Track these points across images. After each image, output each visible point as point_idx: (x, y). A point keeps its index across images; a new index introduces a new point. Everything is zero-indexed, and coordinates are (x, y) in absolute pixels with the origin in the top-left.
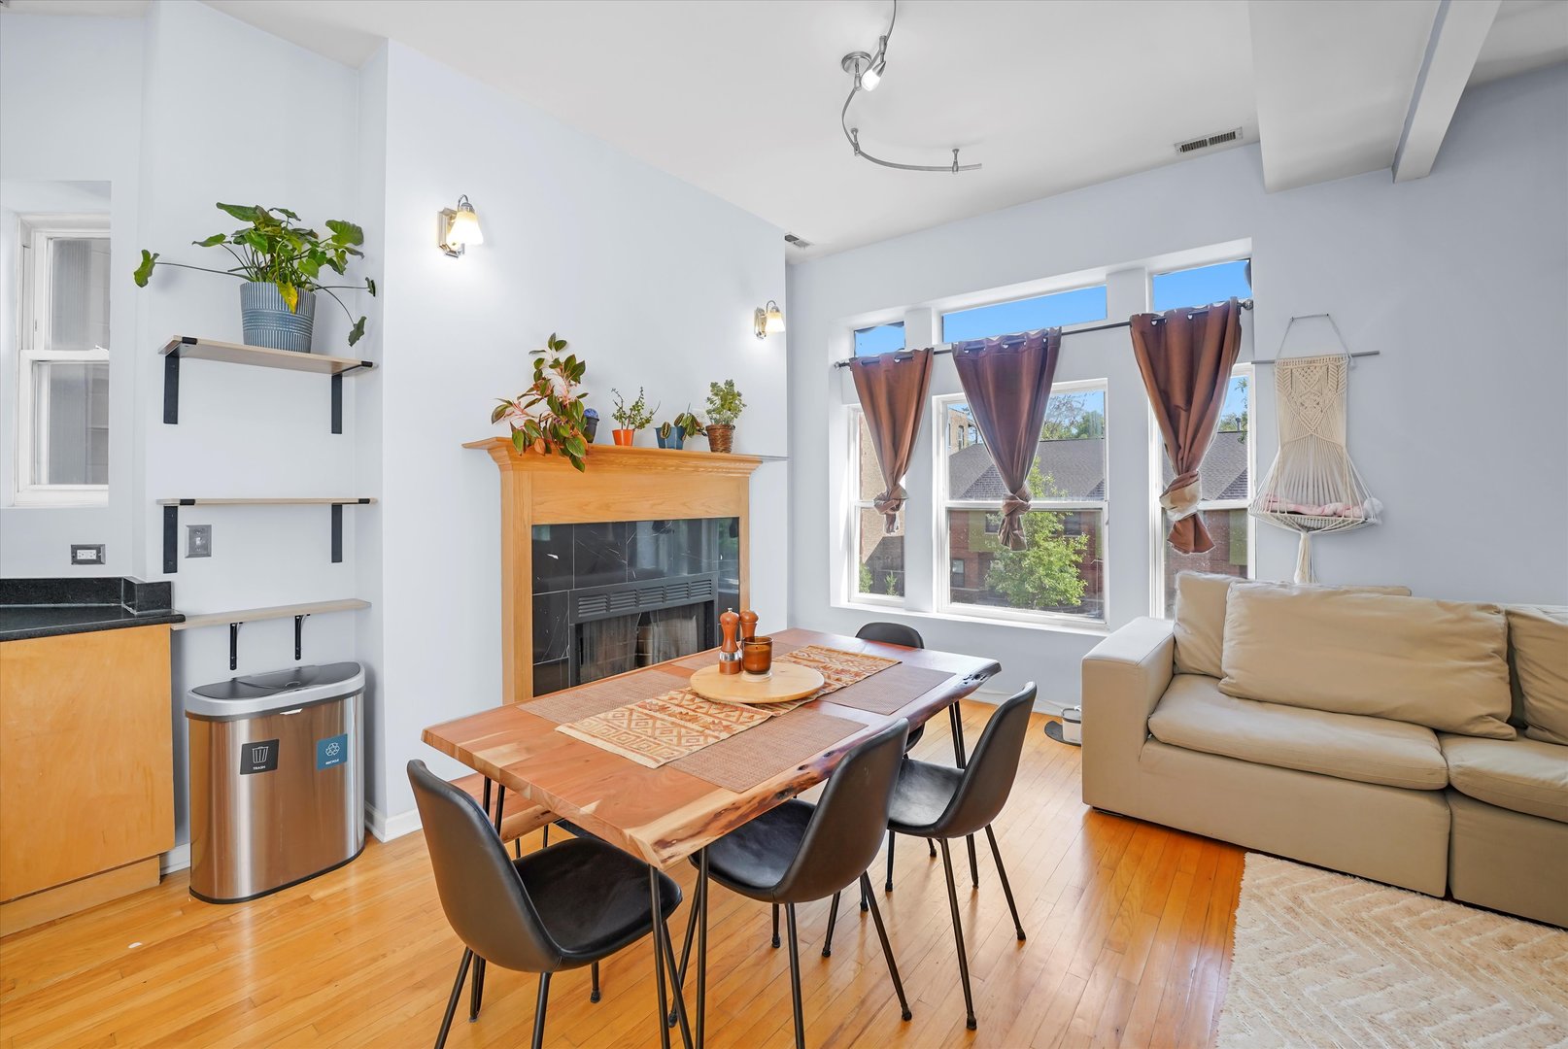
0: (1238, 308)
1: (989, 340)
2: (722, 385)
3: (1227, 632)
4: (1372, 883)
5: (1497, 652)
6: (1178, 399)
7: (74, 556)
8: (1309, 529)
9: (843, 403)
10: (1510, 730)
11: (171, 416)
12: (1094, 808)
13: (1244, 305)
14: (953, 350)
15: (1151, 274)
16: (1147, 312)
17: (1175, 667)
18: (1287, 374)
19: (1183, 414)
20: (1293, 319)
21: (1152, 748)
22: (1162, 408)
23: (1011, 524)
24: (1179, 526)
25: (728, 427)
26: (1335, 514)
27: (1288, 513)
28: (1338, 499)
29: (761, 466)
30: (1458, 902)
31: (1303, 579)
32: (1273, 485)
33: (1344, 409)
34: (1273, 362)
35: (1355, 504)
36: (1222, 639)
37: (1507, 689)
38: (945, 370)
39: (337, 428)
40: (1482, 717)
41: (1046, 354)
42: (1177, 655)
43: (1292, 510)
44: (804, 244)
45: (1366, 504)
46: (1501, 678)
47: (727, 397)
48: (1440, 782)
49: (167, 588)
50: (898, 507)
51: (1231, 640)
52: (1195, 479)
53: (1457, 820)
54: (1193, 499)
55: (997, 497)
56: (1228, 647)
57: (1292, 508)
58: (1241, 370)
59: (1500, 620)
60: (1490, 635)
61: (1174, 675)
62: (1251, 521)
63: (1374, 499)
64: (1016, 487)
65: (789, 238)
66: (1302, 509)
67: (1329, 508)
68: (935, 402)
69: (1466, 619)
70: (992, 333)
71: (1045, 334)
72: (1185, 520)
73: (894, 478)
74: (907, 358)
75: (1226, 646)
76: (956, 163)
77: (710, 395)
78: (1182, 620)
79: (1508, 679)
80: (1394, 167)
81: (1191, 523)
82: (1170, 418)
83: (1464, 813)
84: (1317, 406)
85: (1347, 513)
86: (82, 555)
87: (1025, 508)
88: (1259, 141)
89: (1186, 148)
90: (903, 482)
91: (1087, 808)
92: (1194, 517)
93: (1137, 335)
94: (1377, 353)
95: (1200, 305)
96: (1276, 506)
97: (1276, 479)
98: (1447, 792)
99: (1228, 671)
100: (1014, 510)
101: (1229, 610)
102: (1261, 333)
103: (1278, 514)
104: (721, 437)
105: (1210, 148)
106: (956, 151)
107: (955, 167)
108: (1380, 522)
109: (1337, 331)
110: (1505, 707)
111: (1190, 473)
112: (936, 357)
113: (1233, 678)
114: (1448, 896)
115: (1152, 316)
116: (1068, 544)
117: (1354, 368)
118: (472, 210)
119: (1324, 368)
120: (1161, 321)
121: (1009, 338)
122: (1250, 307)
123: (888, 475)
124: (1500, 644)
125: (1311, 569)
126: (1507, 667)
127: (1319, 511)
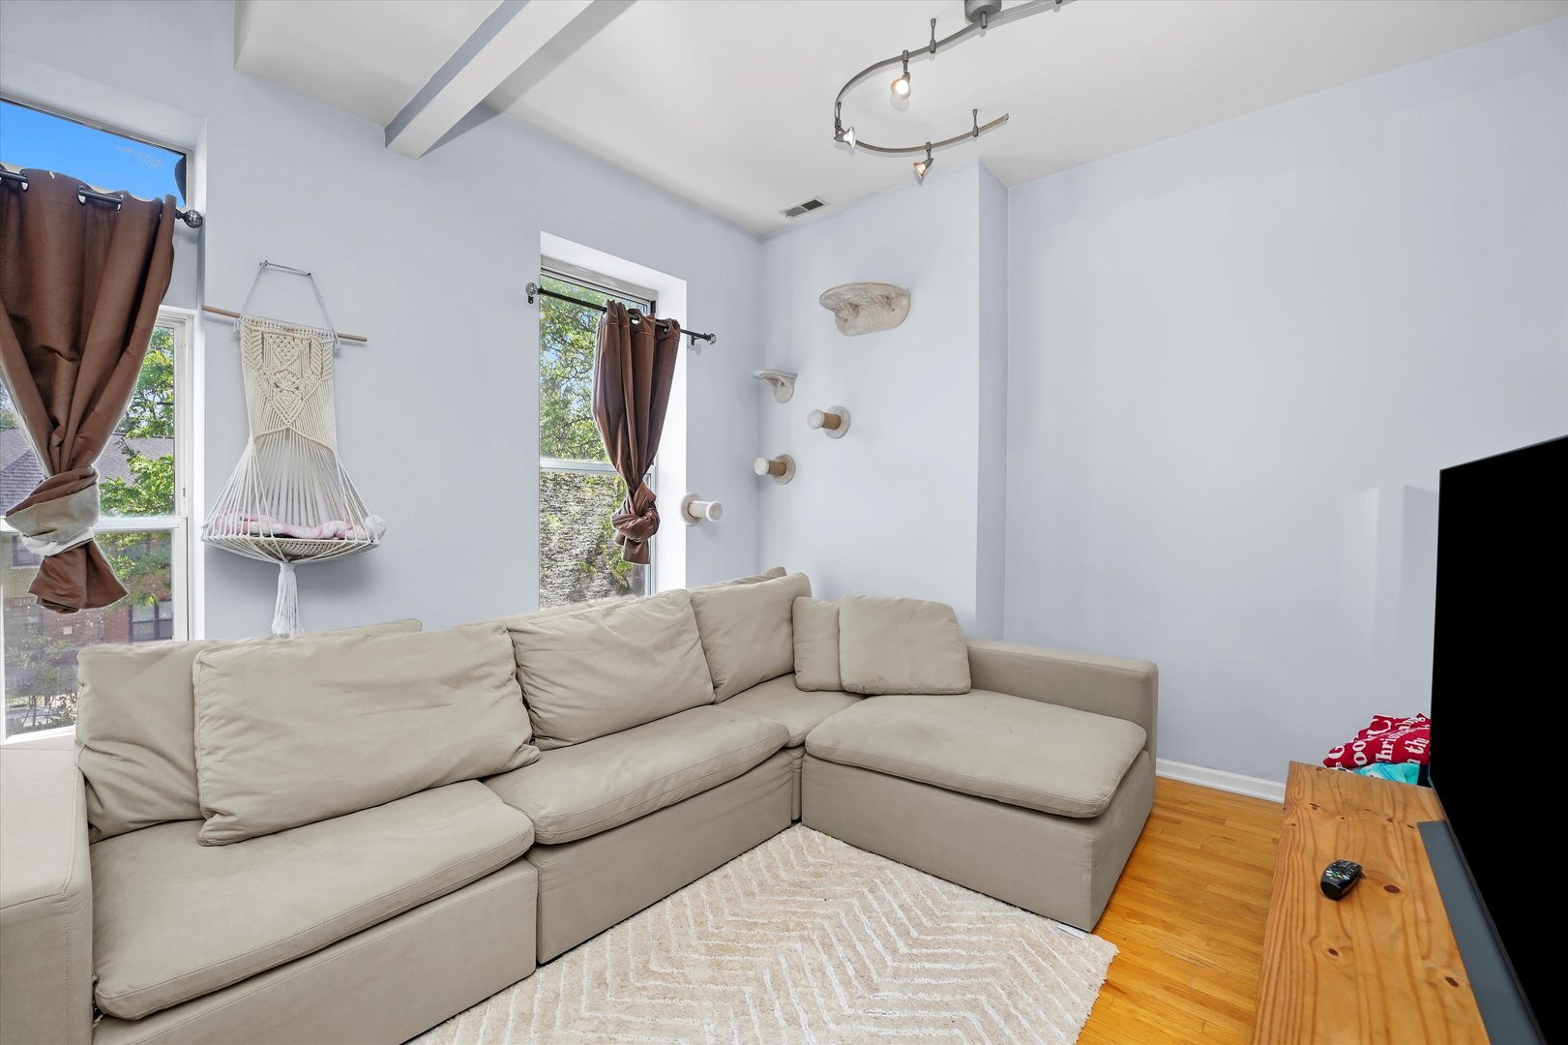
0: (174, 216)
3: (204, 738)
4: (473, 1010)
8: (294, 558)
18: (257, 338)
19: (64, 365)
24: (52, 565)
26: (335, 536)
27: (276, 536)
31: (287, 626)
36: (191, 754)
37: (525, 708)
43: (279, 532)
45: (368, 522)
48: (530, 841)
51: (213, 751)
52: (90, 481)
54: (89, 515)
59: (508, 639)
63: (376, 517)
72: (69, 552)
79: (521, 696)
81: (81, 557)
84: (296, 392)
85: (348, 534)
92: (87, 547)
94: (364, 341)
98: (537, 849)
99: (216, 803)
101: (200, 699)
103: (262, 538)
110: (529, 727)
111: (76, 472)
113: (230, 814)
119: (306, 343)
125: (296, 611)
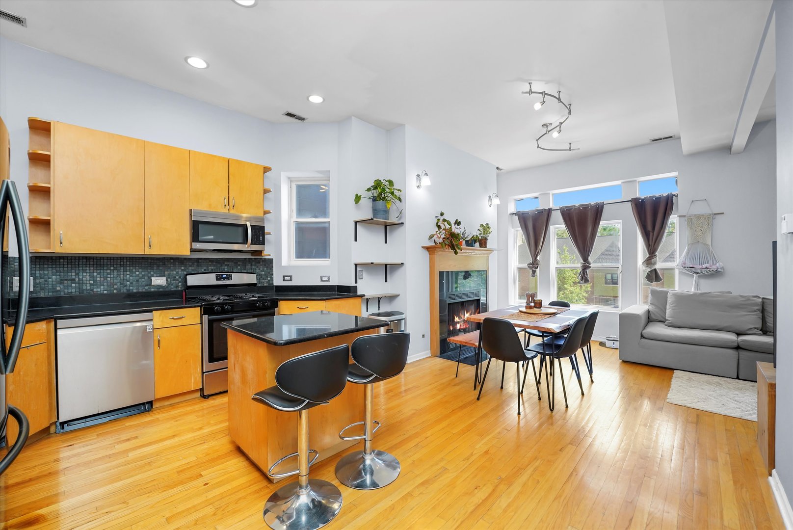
0: (673, 196)
1: (574, 206)
2: (485, 225)
3: (668, 307)
5: (758, 310)
6: (649, 228)
7: (321, 279)
8: (697, 273)
9: (513, 228)
10: (761, 332)
11: (356, 240)
12: (623, 361)
13: (674, 195)
14: (560, 209)
15: (639, 182)
16: (638, 196)
17: (650, 319)
18: (690, 220)
19: (651, 234)
20: (693, 201)
21: (644, 340)
22: (643, 231)
23: (584, 273)
24: (649, 273)
25: (486, 239)
26: (706, 268)
27: (690, 268)
28: (708, 263)
29: (493, 252)
30: (741, 379)
31: (695, 290)
32: (684, 259)
33: (711, 232)
34: (685, 216)
35: (713, 264)
36: (666, 309)
37: (761, 321)
38: (557, 216)
39: (386, 242)
40: (751, 328)
41: (597, 212)
42: (649, 315)
44: (501, 170)
45: (717, 264)
46: (759, 318)
47: (486, 228)
48: (735, 345)
49: (356, 287)
50: (537, 267)
51: (669, 309)
52: (656, 256)
53: (740, 355)
54: (655, 264)
55: (577, 263)
56: (668, 312)
57: (691, 266)
58: (673, 219)
59: (760, 300)
60: (756, 304)
61: (648, 322)
62: (677, 271)
63: (720, 263)
64: (585, 259)
65: (497, 168)
66: (695, 266)
67: (704, 266)
68: (552, 228)
69: (749, 300)
70: (576, 202)
71: (597, 204)
72: (651, 271)
73: (535, 256)
74: (540, 212)
75: (667, 311)
76: (570, 148)
77: (479, 228)
78: (651, 304)
79: (761, 317)
80: (730, 149)
81: (654, 272)
82: (646, 234)
83: (743, 354)
84: (701, 231)
85: (710, 268)
86: (324, 279)
87: (589, 267)
88: (680, 138)
89: (653, 141)
90: (538, 258)
91: (621, 361)
92: (655, 270)
93: (634, 205)
94: (723, 213)
95: (658, 194)
96: (686, 266)
97: (686, 257)
98: (738, 348)
99: (668, 319)
100: (585, 267)
101: (668, 300)
102: (682, 206)
103: (686, 268)
104: (483, 243)
105: (662, 140)
106: (570, 144)
107: (570, 149)
108: (722, 270)
109: (709, 205)
110: (759, 325)
111: (654, 255)
112: (552, 211)
113: (669, 321)
114: (738, 378)
115: (640, 199)
116: (581, 288)
117: (715, 218)
118: (427, 175)
119: (704, 218)
120: (643, 200)
121: (583, 205)
122: (677, 196)
123: (533, 255)
124: (760, 308)
125: (698, 286)
126: (761, 314)
127: (701, 267)
